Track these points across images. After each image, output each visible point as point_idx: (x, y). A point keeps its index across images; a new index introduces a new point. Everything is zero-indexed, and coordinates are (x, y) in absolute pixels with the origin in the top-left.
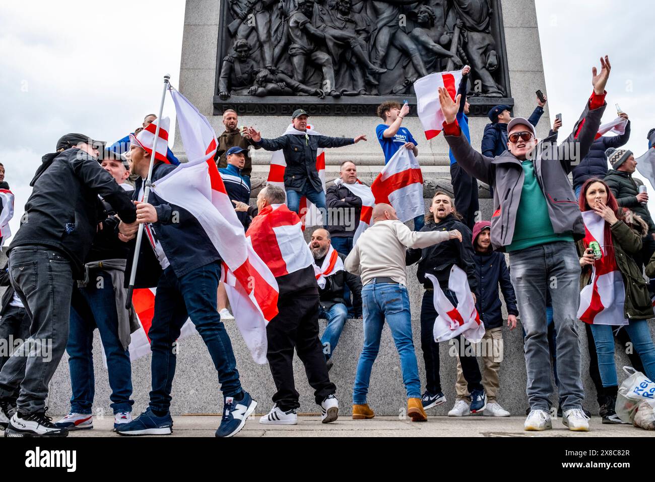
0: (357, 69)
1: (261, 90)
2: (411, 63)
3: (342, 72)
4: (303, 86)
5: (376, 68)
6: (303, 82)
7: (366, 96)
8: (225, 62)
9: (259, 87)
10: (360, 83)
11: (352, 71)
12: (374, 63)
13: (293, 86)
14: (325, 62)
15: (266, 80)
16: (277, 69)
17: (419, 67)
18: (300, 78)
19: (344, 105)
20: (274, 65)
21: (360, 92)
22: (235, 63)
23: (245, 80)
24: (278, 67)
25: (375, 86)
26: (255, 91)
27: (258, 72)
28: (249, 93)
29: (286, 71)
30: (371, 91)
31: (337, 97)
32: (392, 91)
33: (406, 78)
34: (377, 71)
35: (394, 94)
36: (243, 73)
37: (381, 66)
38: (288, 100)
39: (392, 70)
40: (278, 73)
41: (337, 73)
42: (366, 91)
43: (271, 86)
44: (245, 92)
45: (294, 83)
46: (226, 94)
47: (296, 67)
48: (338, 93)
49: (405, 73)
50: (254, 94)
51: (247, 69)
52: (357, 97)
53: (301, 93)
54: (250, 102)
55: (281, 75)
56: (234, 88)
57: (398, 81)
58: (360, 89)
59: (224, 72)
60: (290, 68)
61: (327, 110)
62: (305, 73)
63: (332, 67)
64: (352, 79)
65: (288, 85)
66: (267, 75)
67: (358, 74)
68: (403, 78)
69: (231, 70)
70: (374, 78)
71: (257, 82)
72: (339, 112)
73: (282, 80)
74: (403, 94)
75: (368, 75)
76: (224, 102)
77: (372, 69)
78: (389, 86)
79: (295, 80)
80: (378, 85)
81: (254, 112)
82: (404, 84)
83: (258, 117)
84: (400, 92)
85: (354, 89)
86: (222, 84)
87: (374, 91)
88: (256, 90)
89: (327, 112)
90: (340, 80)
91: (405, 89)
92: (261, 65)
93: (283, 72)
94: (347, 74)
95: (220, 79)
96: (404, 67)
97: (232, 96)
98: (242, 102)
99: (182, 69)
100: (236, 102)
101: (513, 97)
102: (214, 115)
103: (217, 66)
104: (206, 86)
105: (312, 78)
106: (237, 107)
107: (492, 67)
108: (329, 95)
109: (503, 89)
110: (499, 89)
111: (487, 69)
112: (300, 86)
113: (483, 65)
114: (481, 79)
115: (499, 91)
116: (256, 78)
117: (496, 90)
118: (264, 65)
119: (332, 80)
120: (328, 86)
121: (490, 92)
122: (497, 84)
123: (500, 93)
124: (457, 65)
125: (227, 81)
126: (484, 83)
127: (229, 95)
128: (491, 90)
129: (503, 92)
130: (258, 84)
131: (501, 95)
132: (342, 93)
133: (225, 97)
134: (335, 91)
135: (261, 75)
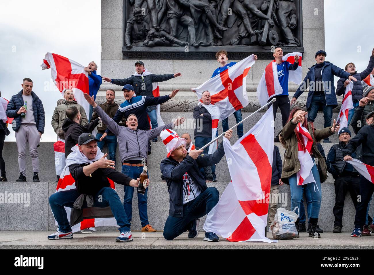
0: (209, 28)
1: (150, 42)
2: (242, 23)
3: (200, 29)
4: (176, 40)
5: (221, 27)
6: (176, 37)
7: (214, 47)
8: (128, 24)
9: (149, 41)
10: (211, 37)
11: (206, 28)
12: (220, 24)
13: (170, 39)
14: (189, 23)
15: (154, 36)
16: (160, 28)
17: (247, 26)
18: (174, 34)
19: (201, 52)
20: (158, 25)
21: (210, 43)
22: (134, 24)
23: (141, 35)
24: (161, 26)
25: (220, 39)
26: (147, 44)
27: (148, 31)
28: (143, 44)
29: (165, 29)
30: (218, 43)
31: (197, 47)
32: (230, 42)
33: (239, 34)
34: (221, 29)
35: (232, 44)
36: (139, 31)
37: (224, 26)
38: (167, 49)
39: (231, 28)
40: (161, 30)
41: (197, 30)
42: (214, 42)
43: (157, 40)
44: (141, 44)
45: (171, 37)
46: (130, 45)
47: (172, 26)
48: (197, 45)
49: (239, 30)
50: (146, 45)
51: (142, 28)
52: (208, 47)
53: (175, 45)
54: (145, 51)
55: (162, 32)
56: (134, 41)
57: (234, 36)
58: (211, 42)
59: (127, 30)
60: (168, 28)
61: (191, 56)
62: (177, 30)
63: (193, 27)
64: (206, 34)
65: (167, 39)
66: (154, 33)
67: (210, 31)
68: (238, 34)
69: (132, 29)
70: (220, 34)
71: (148, 37)
72: (198, 57)
73: (163, 36)
74: (237, 44)
75: (216, 32)
76: (129, 51)
77: (218, 28)
78: (229, 39)
79: (171, 35)
80: (222, 38)
81: (147, 57)
82: (238, 38)
83: (149, 60)
84: (235, 43)
85: (207, 42)
86: (128, 39)
87: (220, 43)
88: (147, 43)
90: (199, 35)
91: (238, 41)
92: (150, 25)
93: (164, 30)
94: (203, 31)
95: (126, 35)
96: (239, 26)
97: (133, 47)
98: (140, 51)
99: (102, 28)
100: (136, 51)
101: (304, 47)
102: (123, 59)
103: (124, 26)
104: (117, 40)
105: (182, 34)
106: (137, 54)
107: (293, 26)
108: (192, 45)
109: (298, 41)
110: (296, 41)
111: (290, 28)
112: (174, 40)
113: (287, 25)
114: (285, 34)
115: (296, 43)
116: (147, 34)
117: (294, 42)
118: (152, 25)
119: (194, 36)
120: (192, 40)
121: (290, 43)
122: (295, 38)
123: (296, 44)
124: (271, 25)
125: (130, 36)
126: (287, 38)
127: (132, 46)
128: (291, 42)
129: (298, 44)
130: (149, 38)
131: (296, 46)
132: (200, 45)
133: (129, 48)
134: (196, 43)
135: (151, 32)
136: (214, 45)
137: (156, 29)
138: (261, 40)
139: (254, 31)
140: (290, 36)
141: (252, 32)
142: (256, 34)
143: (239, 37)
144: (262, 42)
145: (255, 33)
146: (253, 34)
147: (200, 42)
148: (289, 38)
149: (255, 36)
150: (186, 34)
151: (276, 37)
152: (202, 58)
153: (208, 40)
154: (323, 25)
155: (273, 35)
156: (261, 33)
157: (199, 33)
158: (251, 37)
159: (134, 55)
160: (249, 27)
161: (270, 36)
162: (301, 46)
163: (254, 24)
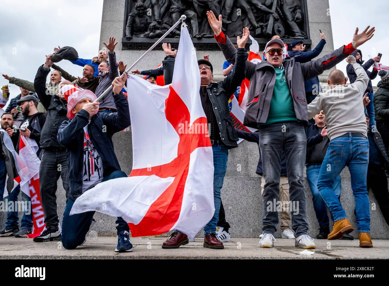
1: (151, 34)
2: (247, 18)
4: (178, 32)
5: (225, 21)
6: (178, 29)
8: (129, 17)
9: (150, 32)
12: (223, 18)
14: (192, 17)
15: (155, 28)
16: (163, 21)
19: (204, 43)
20: (160, 18)
22: (136, 17)
23: (142, 28)
27: (150, 23)
28: (144, 36)
31: (199, 39)
32: (235, 35)
36: (141, 24)
37: (228, 20)
39: (235, 22)
40: (163, 23)
43: (158, 32)
44: (142, 35)
46: (130, 37)
47: (174, 20)
49: (243, 24)
50: (147, 37)
51: (144, 21)
52: (212, 39)
53: (177, 36)
54: (145, 42)
55: (164, 25)
56: (135, 33)
57: (239, 29)
59: (129, 23)
60: (170, 21)
63: (196, 20)
66: (156, 25)
68: (242, 27)
69: (133, 21)
70: (224, 27)
71: (150, 29)
72: (201, 48)
73: (165, 28)
76: (128, 42)
78: (233, 32)
80: (226, 31)
82: (242, 31)
86: (128, 31)
88: (148, 34)
93: (166, 23)
95: (127, 27)
96: (243, 20)
97: (134, 38)
98: (140, 42)
99: (103, 21)
100: (136, 42)
101: (311, 39)
102: (122, 50)
104: (117, 32)
106: (137, 45)
107: (298, 20)
108: (195, 37)
109: (305, 34)
110: (302, 34)
111: (295, 21)
112: (176, 32)
113: (293, 19)
115: (303, 35)
116: (149, 27)
117: (301, 34)
118: (154, 19)
119: (197, 28)
120: (194, 32)
122: (301, 31)
123: (303, 36)
124: (275, 18)
125: (131, 29)
126: (293, 30)
127: (132, 37)
128: (297, 34)
129: (305, 36)
130: (150, 30)
131: (303, 38)
132: (203, 37)
133: (129, 39)
134: (198, 35)
135: (152, 25)
137: (158, 22)
138: (266, 32)
139: (258, 24)
140: (296, 29)
141: (256, 25)
142: (261, 27)
144: (268, 33)
145: (260, 26)
146: (258, 26)
147: (203, 34)
148: (295, 31)
149: (260, 28)
150: (189, 27)
151: (281, 29)
152: (205, 49)
154: (330, 20)
155: (279, 27)
156: (267, 26)
157: (203, 26)
159: (134, 46)
160: (253, 21)
161: (276, 28)
163: (259, 19)
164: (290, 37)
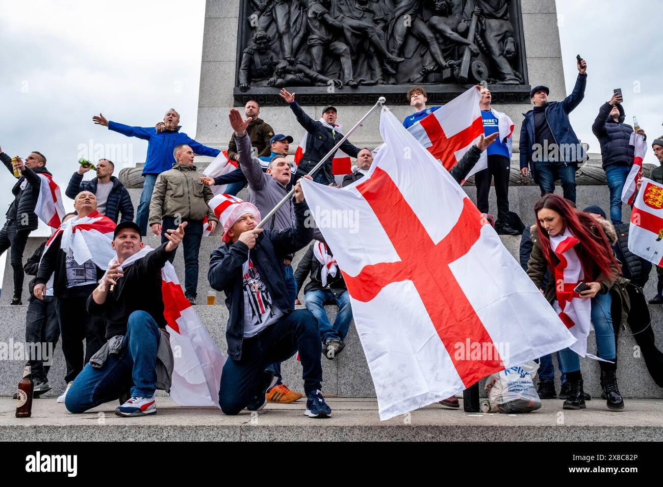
0: (375, 59)
1: (280, 81)
2: (428, 52)
3: (360, 62)
4: (321, 77)
5: (394, 57)
6: (322, 72)
7: (383, 86)
8: (244, 55)
9: (277, 78)
10: (378, 71)
11: (370, 60)
12: (392, 53)
13: (312, 76)
14: (342, 52)
15: (285, 71)
16: (296, 60)
17: (436, 56)
18: (319, 69)
19: (362, 94)
20: (293, 56)
21: (377, 81)
22: (254, 55)
23: (265, 71)
24: (297, 57)
25: (393, 75)
26: (275, 83)
27: (277, 63)
28: (268, 84)
29: (304, 62)
30: (389, 80)
31: (355, 87)
32: (410, 79)
33: (423, 66)
34: (395, 60)
35: (412, 82)
36: (262, 65)
37: (399, 55)
38: (307, 91)
39: (410, 59)
40: (297, 64)
42: (383, 80)
43: (290, 77)
44: (265, 83)
45: (313, 73)
46: (246, 86)
47: (315, 57)
48: (356, 83)
49: (423, 62)
50: (272, 85)
51: (267, 61)
52: (374, 87)
53: (319, 84)
54: (270, 93)
55: (300, 66)
56: (254, 79)
57: (416, 70)
58: (378, 79)
59: (244, 64)
60: (309, 59)
61: (345, 100)
62: (323, 63)
63: (350, 57)
64: (371, 69)
65: (307, 75)
66: (286, 67)
67: (376, 63)
68: (422, 67)
69: (251, 61)
70: (392, 67)
71: (277, 73)
72: (357, 102)
73: (300, 71)
74: (420, 82)
75: (386, 64)
76: (244, 93)
77: (389, 58)
78: (407, 75)
79: (313, 70)
80: (395, 74)
81: (274, 103)
82: (421, 73)
83: (277, 107)
84: (417, 80)
85: (372, 79)
86: (243, 76)
87: (392, 80)
88: (275, 81)
89: (345, 102)
90: (359, 70)
91: (422, 78)
92: (281, 56)
93: (301, 63)
94: (365, 63)
95: (241, 71)
96: (422, 56)
97: (252, 87)
98: (261, 93)
99: (203, 61)
100: (256, 94)
101: (530, 84)
102: (235, 106)
103: (238, 58)
104: (226, 78)
105: (331, 68)
106: (257, 98)
107: (510, 54)
108: (347, 84)
109: (521, 76)
110: (516, 76)
111: (505, 56)
112: (318, 77)
113: (501, 52)
114: (499, 66)
115: (517, 78)
116: (275, 69)
117: (514, 77)
118: (284, 56)
119: (350, 70)
120: (346, 76)
121: (507, 79)
122: (514, 71)
123: (517, 80)
124: (474, 52)
125: (247, 73)
126: (501, 71)
127: (249, 86)
128: (508, 77)
129: (521, 79)
130: (278, 75)
131: (518, 82)
132: (360, 83)
133: (245, 89)
134: (353, 81)
135: (280, 66)
136: (382, 84)
137: (289, 61)
138: (458, 75)
139: (446, 62)
140: (506, 68)
141: (444, 63)
142: (451, 66)
143: (423, 72)
144: (461, 77)
145: (449, 65)
146: (446, 66)
147: (361, 79)
148: (505, 71)
149: (450, 69)
150: (338, 69)
151: (483, 70)
152: (363, 103)
153: (373, 77)
154: (560, 52)
155: (479, 67)
156: (460, 65)
157: (359, 66)
158: (443, 71)
160: (439, 57)
161: (474, 69)
162: (526, 83)
163: (448, 53)
164: (497, 82)
